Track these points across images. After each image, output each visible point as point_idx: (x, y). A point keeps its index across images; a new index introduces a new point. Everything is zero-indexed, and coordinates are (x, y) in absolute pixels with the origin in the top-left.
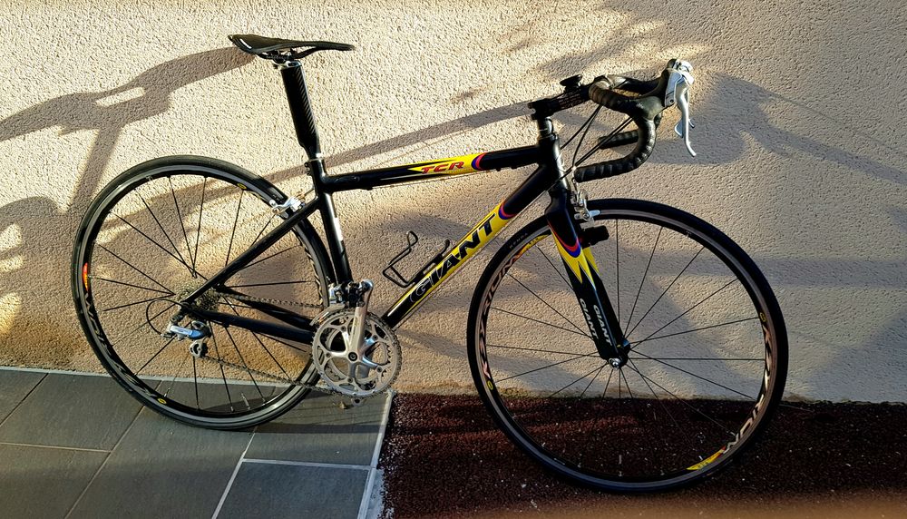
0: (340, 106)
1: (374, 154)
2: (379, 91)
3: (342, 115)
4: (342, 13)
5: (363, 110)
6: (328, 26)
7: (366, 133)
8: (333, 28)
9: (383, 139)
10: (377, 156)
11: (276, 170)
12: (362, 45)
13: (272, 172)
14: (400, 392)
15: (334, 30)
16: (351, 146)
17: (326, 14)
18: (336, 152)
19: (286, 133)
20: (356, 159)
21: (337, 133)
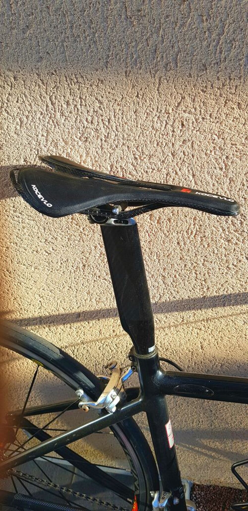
0: (178, 251)
1: (215, 306)
2: (241, 239)
3: (179, 262)
4: (206, 125)
5: (212, 258)
6: (178, 144)
7: (209, 283)
8: (187, 148)
9: (231, 291)
10: (219, 309)
11: (81, 309)
12: (230, 175)
13: (78, 311)
14: (197, 483)
15: (188, 150)
16: (185, 295)
17: (177, 124)
18: (163, 300)
19: (98, 274)
20: (189, 309)
21: (169, 281)
